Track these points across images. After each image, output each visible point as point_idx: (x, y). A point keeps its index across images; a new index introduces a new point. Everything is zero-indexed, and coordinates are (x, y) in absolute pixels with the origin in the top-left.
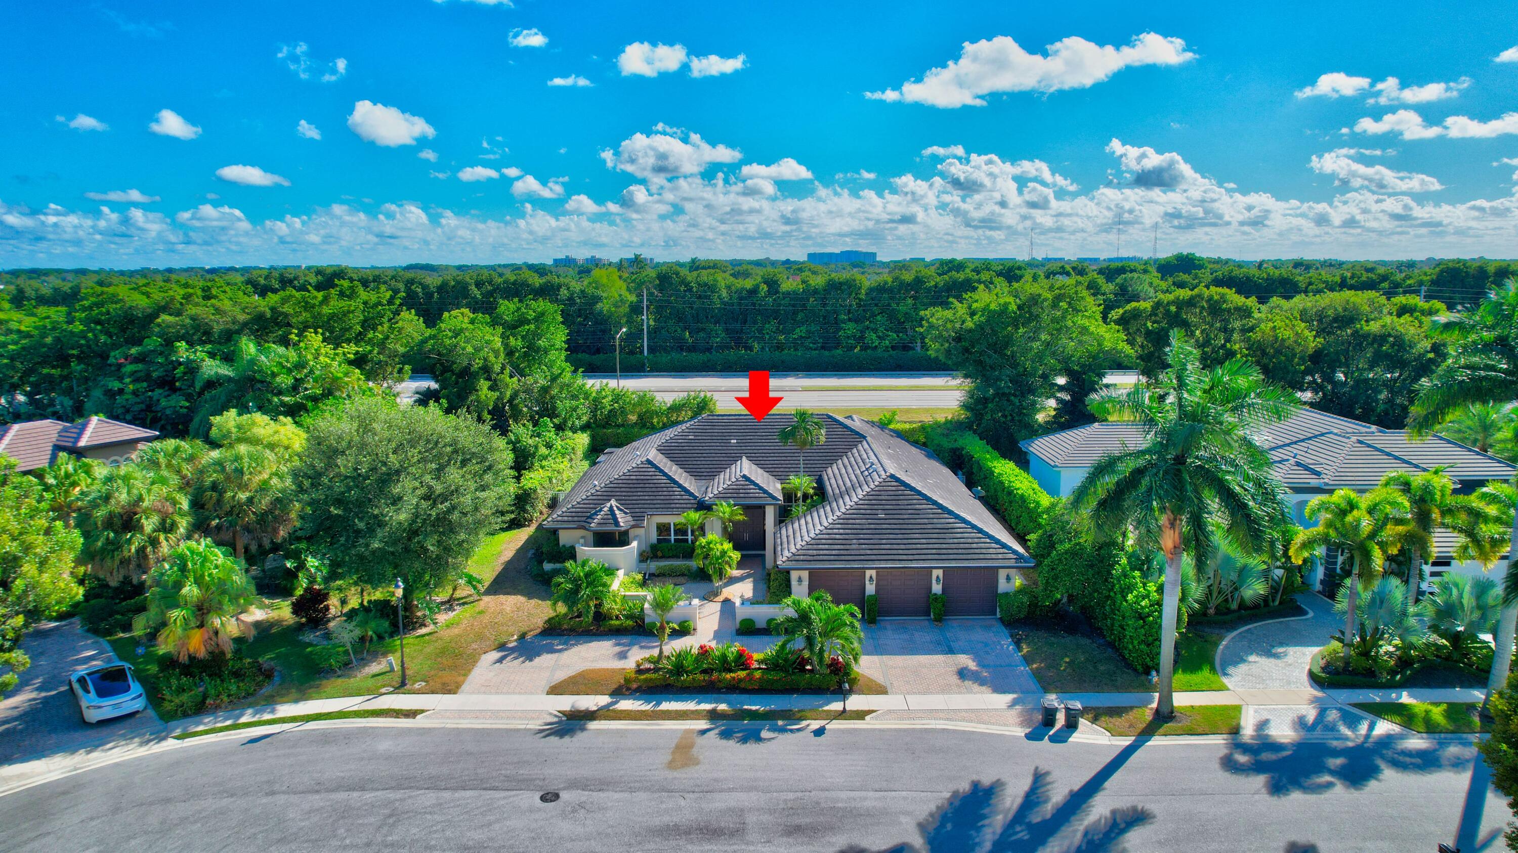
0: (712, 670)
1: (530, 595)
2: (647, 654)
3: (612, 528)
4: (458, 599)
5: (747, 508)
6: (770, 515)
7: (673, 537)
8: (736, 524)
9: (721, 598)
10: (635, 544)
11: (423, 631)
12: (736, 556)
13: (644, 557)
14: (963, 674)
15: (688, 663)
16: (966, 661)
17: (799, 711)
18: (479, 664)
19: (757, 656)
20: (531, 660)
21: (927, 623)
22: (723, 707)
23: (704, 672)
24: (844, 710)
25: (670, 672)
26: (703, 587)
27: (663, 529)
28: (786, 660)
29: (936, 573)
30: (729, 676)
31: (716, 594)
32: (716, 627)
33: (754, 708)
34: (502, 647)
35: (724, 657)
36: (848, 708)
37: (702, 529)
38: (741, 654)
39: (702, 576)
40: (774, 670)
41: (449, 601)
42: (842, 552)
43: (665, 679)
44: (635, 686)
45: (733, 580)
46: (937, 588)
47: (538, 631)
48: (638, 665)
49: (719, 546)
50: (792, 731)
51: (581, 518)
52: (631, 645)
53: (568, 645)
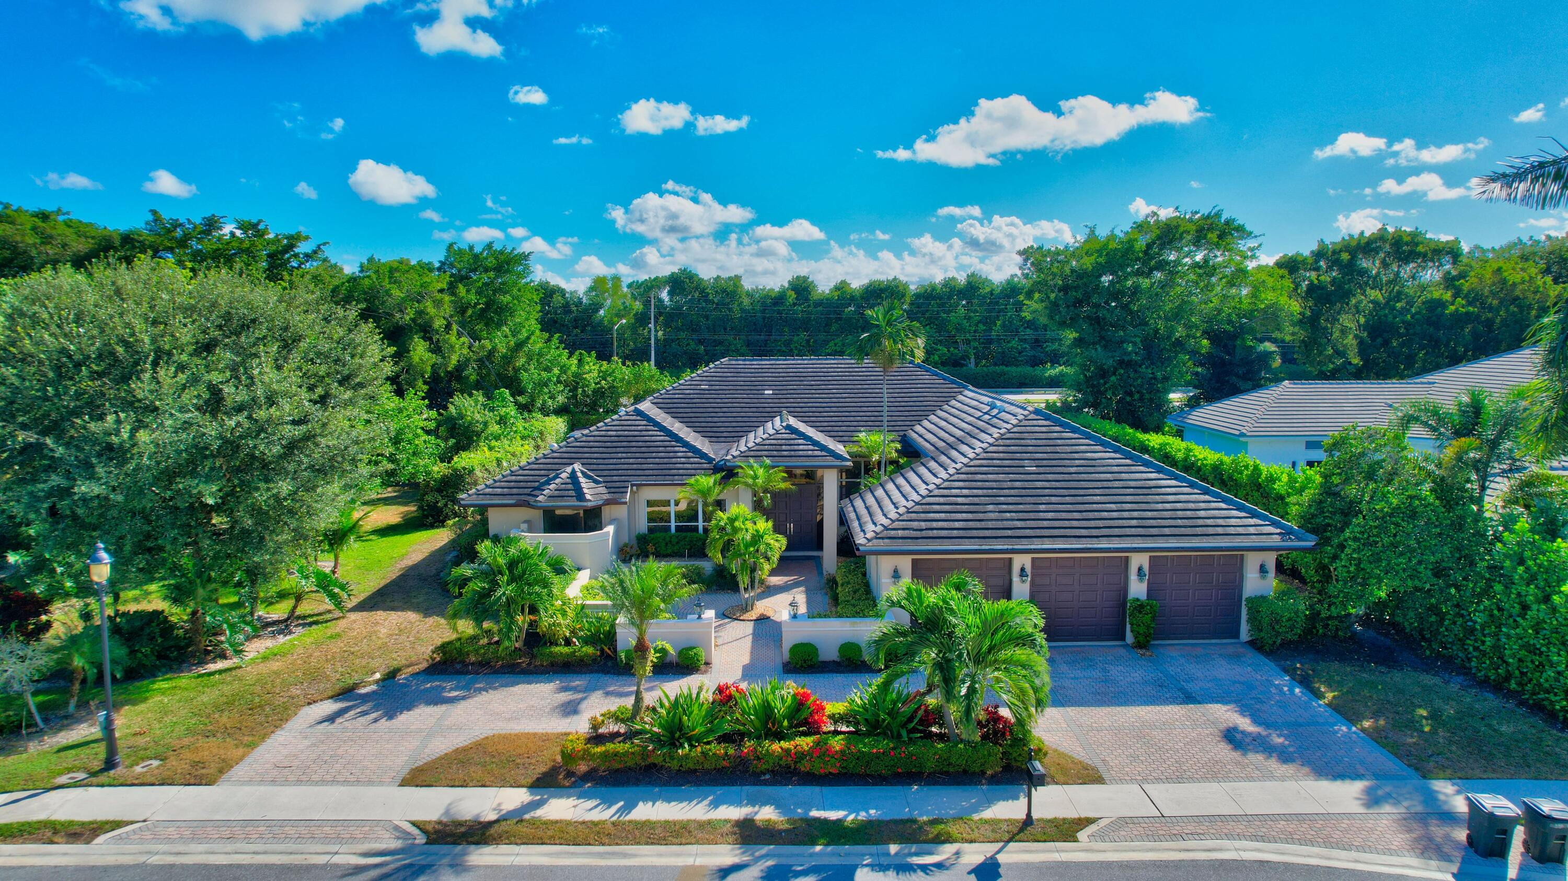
0: (742, 735)
1: (427, 612)
2: (614, 704)
3: (572, 503)
4: (299, 617)
5: (792, 473)
6: (831, 484)
7: (673, 525)
9: (753, 615)
10: (610, 529)
11: (220, 665)
12: (778, 547)
13: (622, 551)
14: (1234, 739)
15: (695, 721)
16: (1228, 716)
17: (934, 822)
18: (289, 725)
19: (834, 707)
20: (391, 716)
21: (1122, 651)
22: (767, 814)
23: (725, 738)
24: (1028, 821)
25: (656, 739)
26: (726, 599)
27: (657, 511)
28: (892, 713)
29: (1139, 561)
30: (777, 747)
31: (746, 607)
32: (746, 659)
33: (833, 815)
34: (346, 693)
35: (766, 710)
36: (1035, 815)
37: (720, 502)
38: (800, 702)
39: (723, 581)
40: (868, 734)
41: (286, 620)
42: (971, 524)
43: (644, 754)
44: (583, 768)
45: (771, 591)
46: (1137, 589)
47: (425, 665)
48: (595, 727)
49: (749, 525)
50: (924, 868)
51: (523, 491)
52: (589, 690)
53: (470, 691)
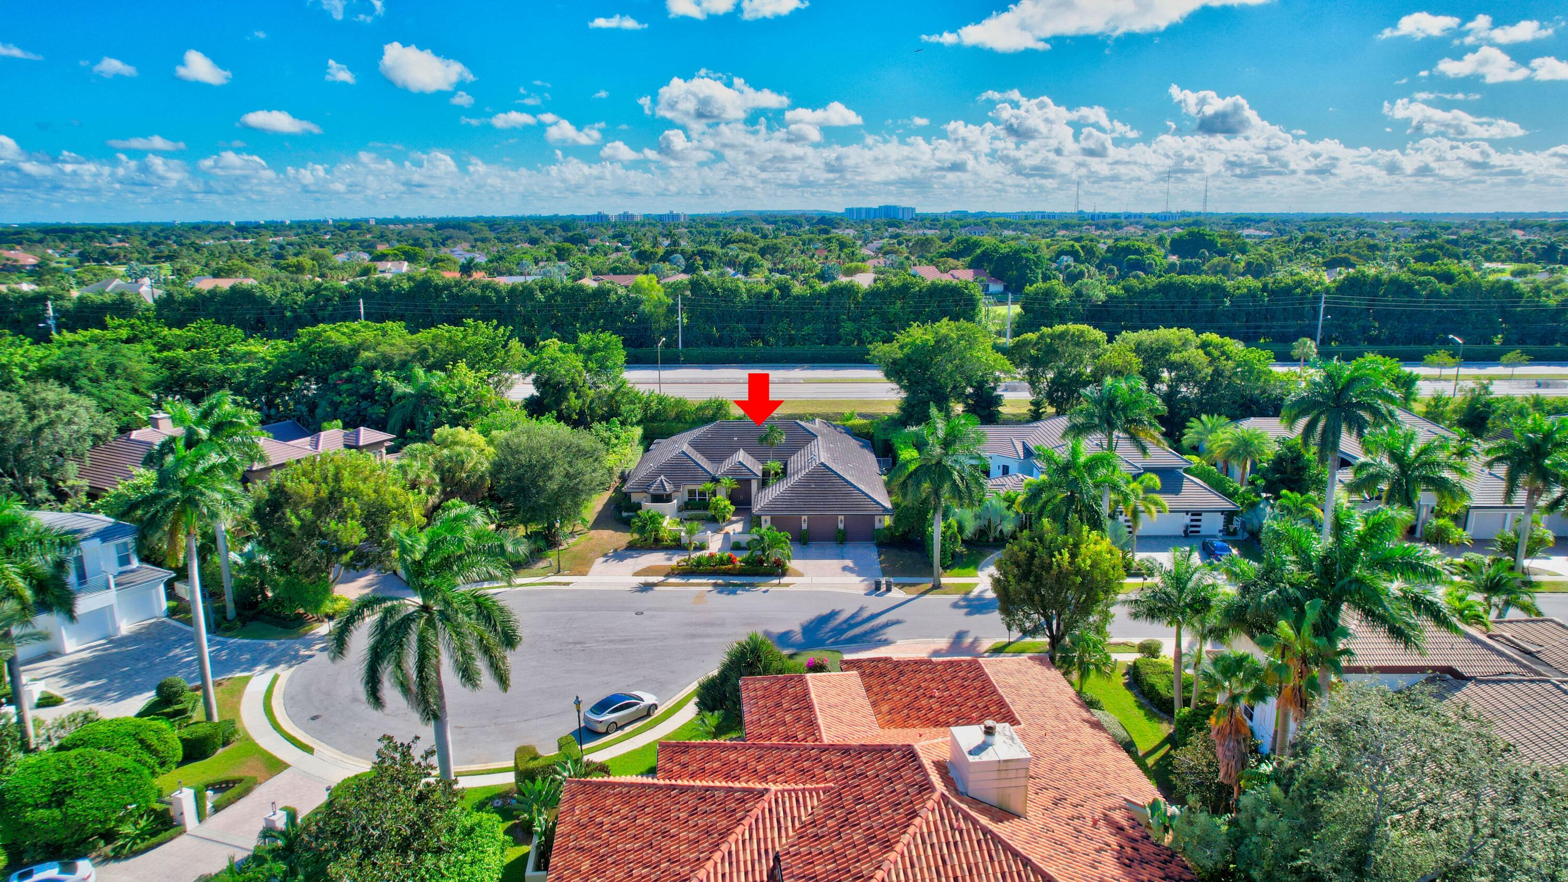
0: (715, 564)
1: (616, 530)
2: (682, 558)
3: (662, 492)
4: (578, 532)
5: (739, 481)
6: (754, 485)
7: (697, 498)
8: (733, 490)
9: (724, 532)
10: (675, 501)
11: (563, 547)
12: (733, 508)
13: (680, 509)
14: (845, 568)
15: (704, 561)
16: (849, 563)
17: (757, 583)
18: (595, 563)
19: (739, 559)
20: (622, 561)
21: (835, 545)
22: (719, 581)
23: (711, 565)
24: (780, 583)
25: (694, 565)
26: (714, 526)
27: (692, 493)
28: (752, 560)
29: (840, 518)
30: (723, 568)
31: (721, 530)
32: (719, 546)
33: (735, 582)
34: (605, 555)
35: (721, 559)
37: (714, 494)
38: (730, 557)
39: (713, 520)
40: (746, 565)
41: (572, 533)
42: (789, 506)
43: (691, 569)
44: (676, 572)
45: (731, 522)
46: (841, 526)
47: (624, 548)
48: (679, 562)
49: (723, 503)
50: (752, 591)
51: (644, 487)
52: (674, 554)
53: (640, 555)
